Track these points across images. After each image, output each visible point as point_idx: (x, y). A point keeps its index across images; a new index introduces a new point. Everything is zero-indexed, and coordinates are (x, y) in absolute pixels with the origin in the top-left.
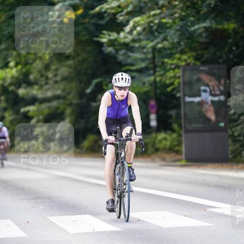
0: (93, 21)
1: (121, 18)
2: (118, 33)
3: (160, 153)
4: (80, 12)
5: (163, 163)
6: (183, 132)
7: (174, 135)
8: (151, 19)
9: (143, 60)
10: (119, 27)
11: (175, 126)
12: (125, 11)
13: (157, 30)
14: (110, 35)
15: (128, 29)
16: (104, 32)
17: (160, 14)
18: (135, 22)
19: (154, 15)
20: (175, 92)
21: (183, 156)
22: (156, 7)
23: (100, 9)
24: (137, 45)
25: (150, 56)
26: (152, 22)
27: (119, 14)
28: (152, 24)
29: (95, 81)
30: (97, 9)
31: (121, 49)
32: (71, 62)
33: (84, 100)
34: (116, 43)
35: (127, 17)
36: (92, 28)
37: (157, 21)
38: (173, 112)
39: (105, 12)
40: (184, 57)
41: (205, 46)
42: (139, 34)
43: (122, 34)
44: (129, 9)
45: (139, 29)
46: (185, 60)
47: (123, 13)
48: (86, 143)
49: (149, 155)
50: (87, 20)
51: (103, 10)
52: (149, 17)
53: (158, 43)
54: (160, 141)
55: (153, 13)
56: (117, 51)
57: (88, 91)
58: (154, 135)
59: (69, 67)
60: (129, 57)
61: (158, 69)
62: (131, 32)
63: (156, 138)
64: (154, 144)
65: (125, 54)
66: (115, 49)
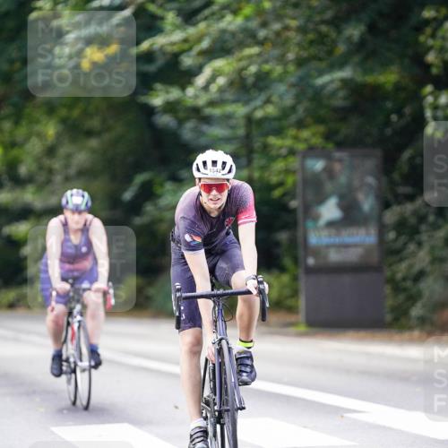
1: (188, 61)
2: (183, 88)
6: (301, 272)
7: (285, 278)
9: (228, 140)
10: (184, 78)
11: (287, 262)
12: (197, 49)
13: (255, 85)
14: (168, 93)
15: (200, 80)
16: (158, 86)
17: (259, 55)
18: (214, 70)
19: (250, 57)
20: (286, 199)
21: (301, 317)
22: (252, 42)
23: (152, 45)
24: (217, 112)
25: (241, 132)
26: (245, 68)
27: (185, 54)
28: (245, 74)
29: (140, 178)
30: (145, 45)
31: (187, 119)
32: (94, 143)
34: (179, 107)
35: (201, 60)
37: (253, 69)
38: (283, 236)
39: (160, 51)
40: (305, 134)
41: (343, 114)
42: (221, 90)
43: (190, 91)
44: (205, 44)
45: (221, 81)
46: (306, 140)
47: (192, 54)
51: (156, 47)
52: (240, 60)
53: (255, 109)
55: (247, 52)
56: (181, 122)
57: (128, 195)
59: (92, 151)
60: (202, 134)
61: (256, 156)
62: (206, 88)
65: (196, 127)
66: (176, 118)
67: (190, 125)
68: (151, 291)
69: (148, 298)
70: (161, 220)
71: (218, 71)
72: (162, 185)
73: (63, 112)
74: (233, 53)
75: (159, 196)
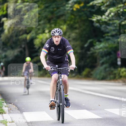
0: (89, 10)
1: (103, 8)
2: (102, 16)
3: (122, 79)
4: (82, 5)
5: (124, 84)
8: (119, 9)
9: (114, 30)
10: (102, 13)
12: (106, 5)
13: (122, 15)
14: (97, 17)
15: (107, 14)
16: (95, 15)
17: (123, 6)
18: (110, 11)
19: (120, 7)
22: (121, 3)
23: (93, 4)
24: (111, 22)
25: (118, 28)
26: (119, 10)
28: (119, 12)
30: (91, 3)
31: (103, 24)
32: (77, 31)
33: (84, 51)
34: (100, 21)
35: (106, 8)
36: (88, 13)
37: (122, 10)
39: (95, 5)
42: (112, 16)
43: (104, 17)
44: (108, 4)
45: (112, 14)
47: (104, 6)
48: (84, 73)
49: (117, 80)
50: (85, 9)
51: (94, 4)
52: (118, 8)
53: (122, 21)
54: (123, 72)
55: (119, 6)
57: (86, 45)
58: (119, 69)
59: (76, 33)
60: (107, 28)
62: (108, 16)
63: (120, 70)
64: (119, 74)
65: (105, 27)
66: (100, 24)
67: (104, 26)
68: (92, 73)
69: (91, 75)
70: (95, 53)
71: (111, 11)
72: (95, 43)
73: (68, 22)
74: (116, 6)
75: (95, 46)
